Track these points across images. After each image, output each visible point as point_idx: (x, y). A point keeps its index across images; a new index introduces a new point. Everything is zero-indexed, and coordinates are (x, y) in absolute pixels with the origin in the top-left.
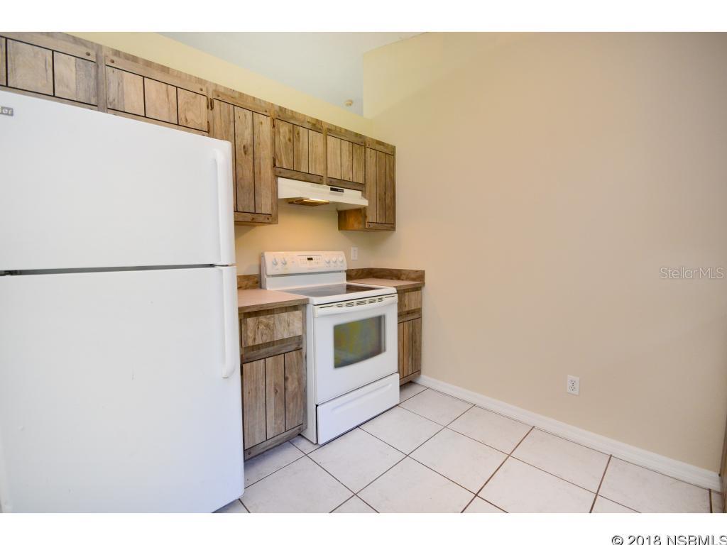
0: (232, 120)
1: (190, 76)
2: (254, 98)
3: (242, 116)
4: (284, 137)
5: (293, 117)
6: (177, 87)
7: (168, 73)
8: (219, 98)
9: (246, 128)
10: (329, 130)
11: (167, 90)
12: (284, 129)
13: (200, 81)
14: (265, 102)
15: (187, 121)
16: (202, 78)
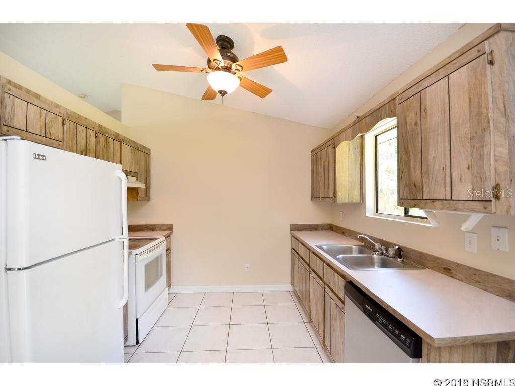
0: (75, 133)
1: (52, 102)
2: (86, 118)
3: (81, 131)
4: (102, 144)
5: (106, 132)
6: (46, 110)
7: (39, 99)
8: (70, 119)
9: (83, 139)
10: (123, 140)
11: (41, 112)
12: (102, 139)
13: (57, 106)
14: (91, 121)
15: (50, 134)
16: (59, 103)
